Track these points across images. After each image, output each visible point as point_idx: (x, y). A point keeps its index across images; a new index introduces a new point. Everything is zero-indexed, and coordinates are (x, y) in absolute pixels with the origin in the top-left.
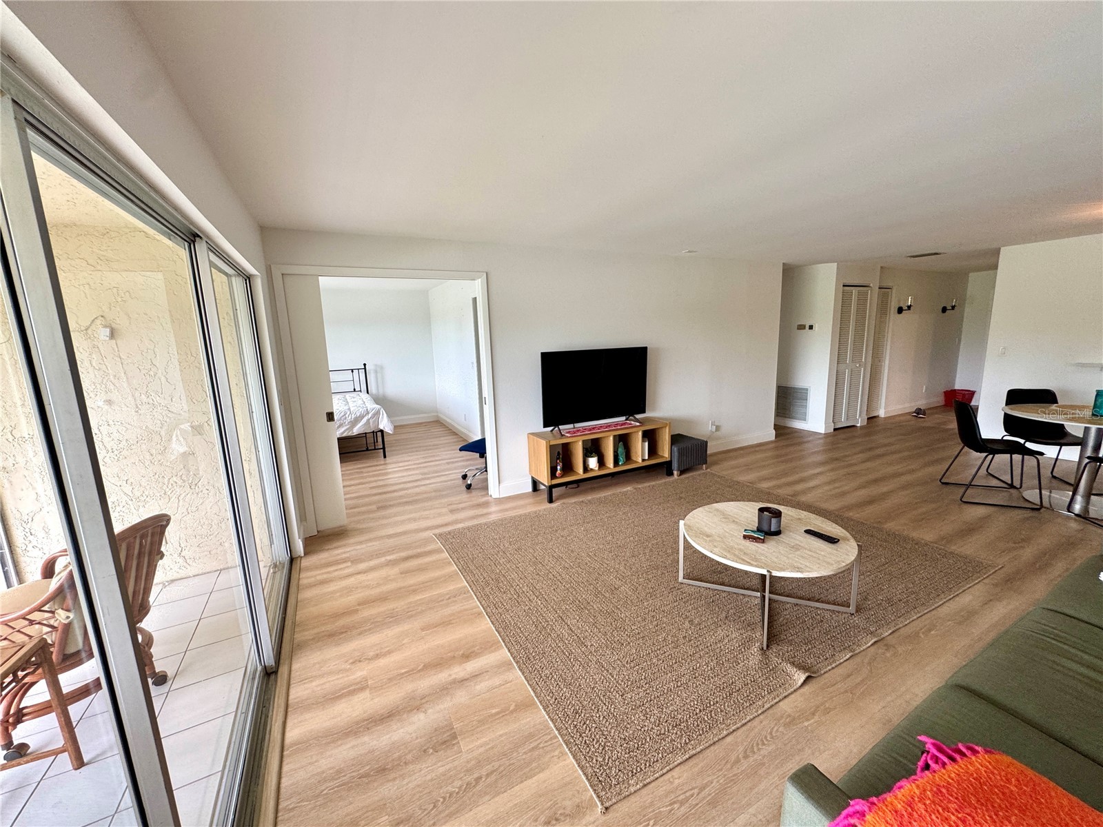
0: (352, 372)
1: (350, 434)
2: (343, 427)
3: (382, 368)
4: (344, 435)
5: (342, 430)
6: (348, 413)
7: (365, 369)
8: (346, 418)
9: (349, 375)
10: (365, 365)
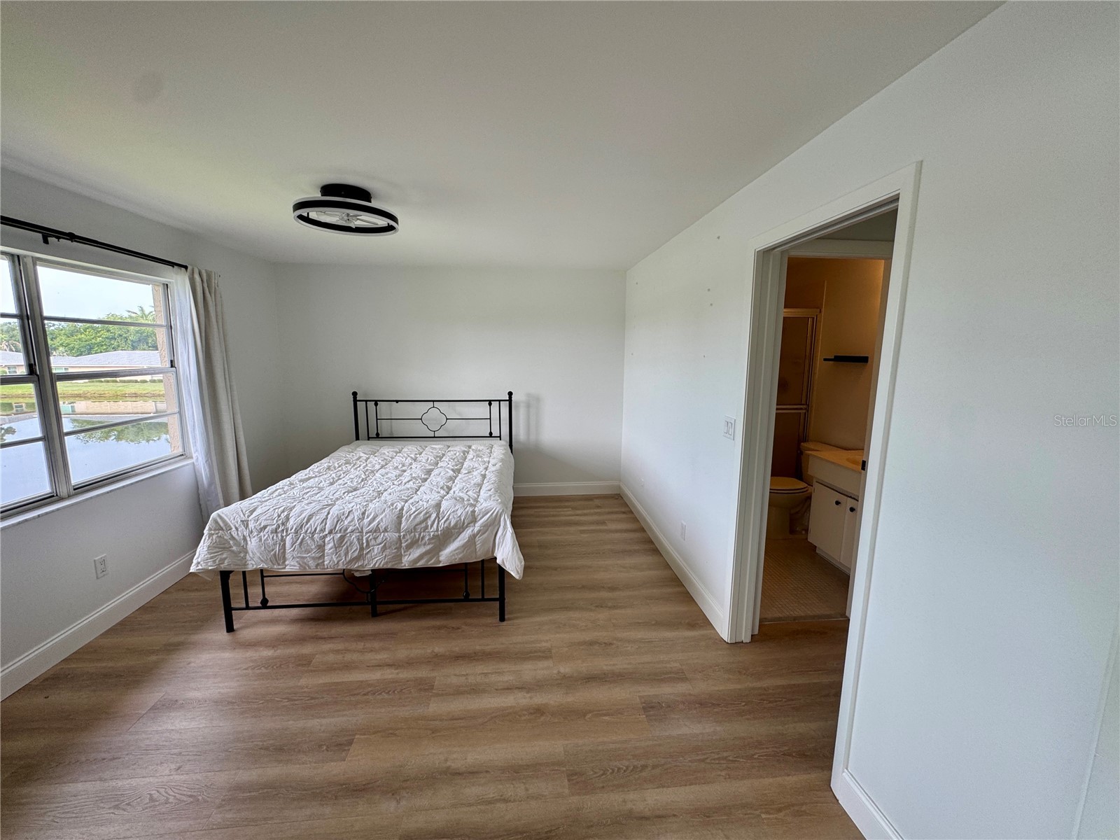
0: (490, 404)
1: (432, 563)
2: (419, 546)
3: (538, 399)
4: (420, 564)
5: (416, 553)
6: (434, 516)
7: (510, 400)
8: (426, 527)
9: (483, 410)
10: (510, 394)
